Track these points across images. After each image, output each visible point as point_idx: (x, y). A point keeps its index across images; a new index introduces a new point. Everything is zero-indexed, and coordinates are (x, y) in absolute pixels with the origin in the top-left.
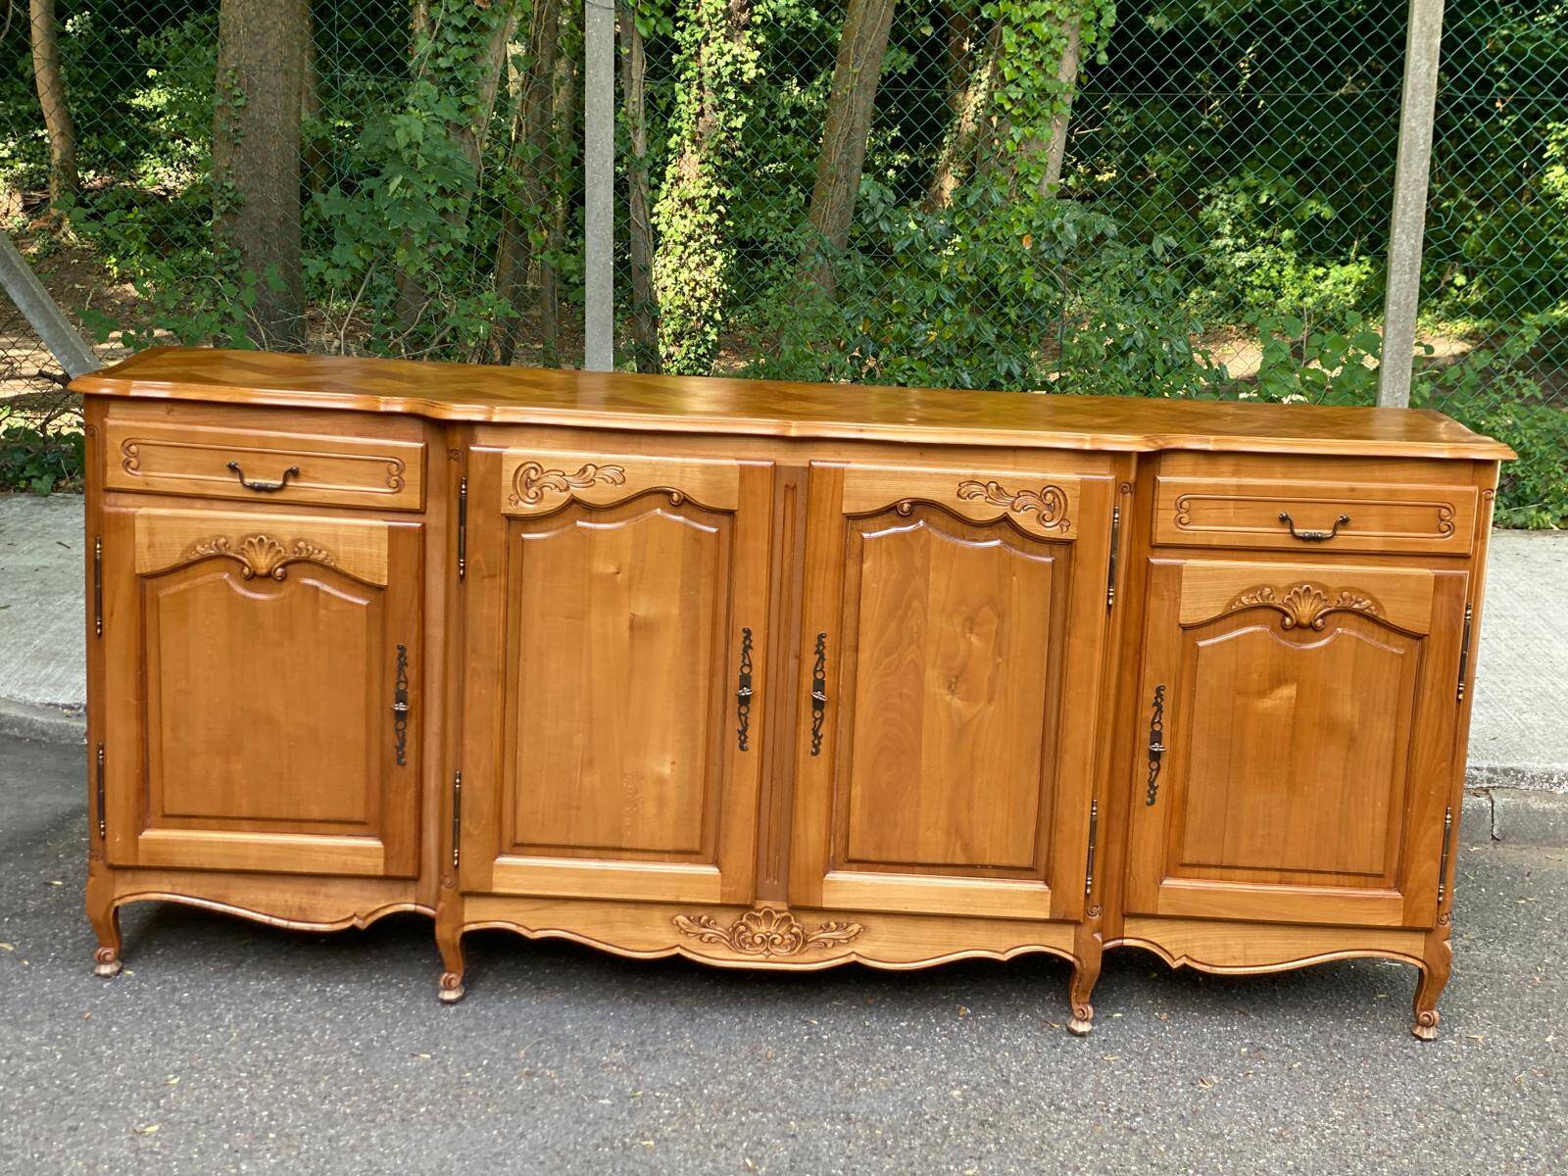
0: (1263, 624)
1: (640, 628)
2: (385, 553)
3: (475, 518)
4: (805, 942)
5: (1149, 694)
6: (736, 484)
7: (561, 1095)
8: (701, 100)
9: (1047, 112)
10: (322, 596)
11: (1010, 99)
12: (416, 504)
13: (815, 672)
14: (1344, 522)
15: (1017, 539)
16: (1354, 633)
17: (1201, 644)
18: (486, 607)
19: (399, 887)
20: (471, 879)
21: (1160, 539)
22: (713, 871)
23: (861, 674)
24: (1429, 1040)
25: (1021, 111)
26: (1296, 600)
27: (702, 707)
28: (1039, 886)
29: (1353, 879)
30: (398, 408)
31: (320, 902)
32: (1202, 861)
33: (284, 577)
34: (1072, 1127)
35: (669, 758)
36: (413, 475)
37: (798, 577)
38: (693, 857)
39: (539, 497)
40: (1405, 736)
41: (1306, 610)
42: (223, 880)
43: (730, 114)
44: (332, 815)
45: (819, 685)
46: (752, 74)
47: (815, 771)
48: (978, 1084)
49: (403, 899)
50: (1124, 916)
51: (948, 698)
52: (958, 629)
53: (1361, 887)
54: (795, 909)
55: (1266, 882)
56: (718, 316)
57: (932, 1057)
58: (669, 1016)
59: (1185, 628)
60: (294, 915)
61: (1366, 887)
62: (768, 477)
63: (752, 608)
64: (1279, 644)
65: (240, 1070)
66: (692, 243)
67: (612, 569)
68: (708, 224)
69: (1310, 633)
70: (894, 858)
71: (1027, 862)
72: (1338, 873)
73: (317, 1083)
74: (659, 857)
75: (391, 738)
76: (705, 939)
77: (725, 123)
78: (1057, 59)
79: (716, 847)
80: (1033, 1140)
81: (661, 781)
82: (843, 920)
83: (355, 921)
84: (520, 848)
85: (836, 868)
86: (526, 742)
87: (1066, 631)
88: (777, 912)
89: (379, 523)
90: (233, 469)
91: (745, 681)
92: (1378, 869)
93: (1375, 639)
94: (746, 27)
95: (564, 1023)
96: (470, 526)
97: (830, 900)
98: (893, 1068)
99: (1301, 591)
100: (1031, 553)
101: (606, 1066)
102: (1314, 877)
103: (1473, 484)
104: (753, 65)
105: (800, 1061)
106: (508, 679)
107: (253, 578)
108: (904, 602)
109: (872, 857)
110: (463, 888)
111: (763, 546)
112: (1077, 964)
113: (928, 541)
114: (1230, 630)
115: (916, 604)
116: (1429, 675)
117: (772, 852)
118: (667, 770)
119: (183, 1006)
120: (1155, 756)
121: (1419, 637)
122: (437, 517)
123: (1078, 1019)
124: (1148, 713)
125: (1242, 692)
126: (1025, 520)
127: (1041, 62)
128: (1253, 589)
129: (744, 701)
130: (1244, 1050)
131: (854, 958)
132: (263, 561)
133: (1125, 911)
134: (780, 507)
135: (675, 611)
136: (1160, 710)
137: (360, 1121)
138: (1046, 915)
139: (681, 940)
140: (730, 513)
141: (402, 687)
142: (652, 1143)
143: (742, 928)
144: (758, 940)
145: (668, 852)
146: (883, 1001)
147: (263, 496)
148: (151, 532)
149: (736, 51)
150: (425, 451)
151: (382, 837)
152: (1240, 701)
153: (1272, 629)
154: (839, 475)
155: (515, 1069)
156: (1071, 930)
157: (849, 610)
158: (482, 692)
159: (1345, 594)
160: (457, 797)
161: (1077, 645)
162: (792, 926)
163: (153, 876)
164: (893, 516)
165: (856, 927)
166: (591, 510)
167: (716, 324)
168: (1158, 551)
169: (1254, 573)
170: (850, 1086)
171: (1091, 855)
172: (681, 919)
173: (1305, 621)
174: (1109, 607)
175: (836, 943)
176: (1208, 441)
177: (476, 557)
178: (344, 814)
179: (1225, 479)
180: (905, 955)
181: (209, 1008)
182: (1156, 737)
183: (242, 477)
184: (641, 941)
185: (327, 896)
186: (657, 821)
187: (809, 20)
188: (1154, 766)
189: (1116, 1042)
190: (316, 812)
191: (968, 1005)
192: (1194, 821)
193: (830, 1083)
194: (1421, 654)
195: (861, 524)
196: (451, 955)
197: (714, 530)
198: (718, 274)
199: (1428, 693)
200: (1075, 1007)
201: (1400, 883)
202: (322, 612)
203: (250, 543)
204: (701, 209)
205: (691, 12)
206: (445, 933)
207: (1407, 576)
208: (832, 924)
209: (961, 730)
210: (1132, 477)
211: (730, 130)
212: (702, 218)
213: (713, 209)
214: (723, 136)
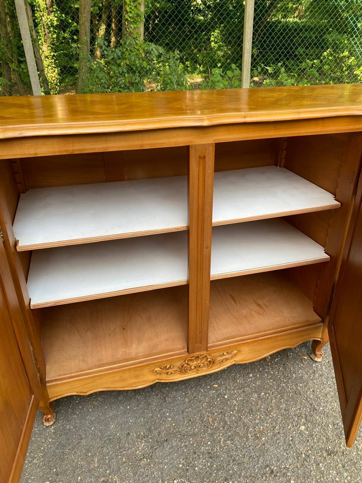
4: (214, 363)
8: (45, 31)
9: (139, 20)
11: (129, 17)
25: (133, 20)
43: (52, 34)
46: (56, 24)
54: (210, 352)
56: (58, 84)
66: (49, 67)
68: (52, 62)
76: (169, 374)
77: (52, 36)
78: (140, 5)
82: (230, 351)
88: (201, 355)
94: (52, 12)
104: (56, 21)
112: (322, 340)
117: (198, 333)
123: (319, 357)
131: (234, 363)
139: (158, 376)
144: (193, 367)
149: (51, 18)
156: (321, 329)
162: (208, 358)
167: (58, 86)
172: (157, 369)
175: (227, 359)
184: (139, 382)
187: (63, 17)
198: (57, 74)
200: (317, 354)
204: (50, 58)
205: (38, 8)
208: (225, 353)
211: (53, 38)
212: (50, 61)
213: (52, 58)
214: (52, 40)
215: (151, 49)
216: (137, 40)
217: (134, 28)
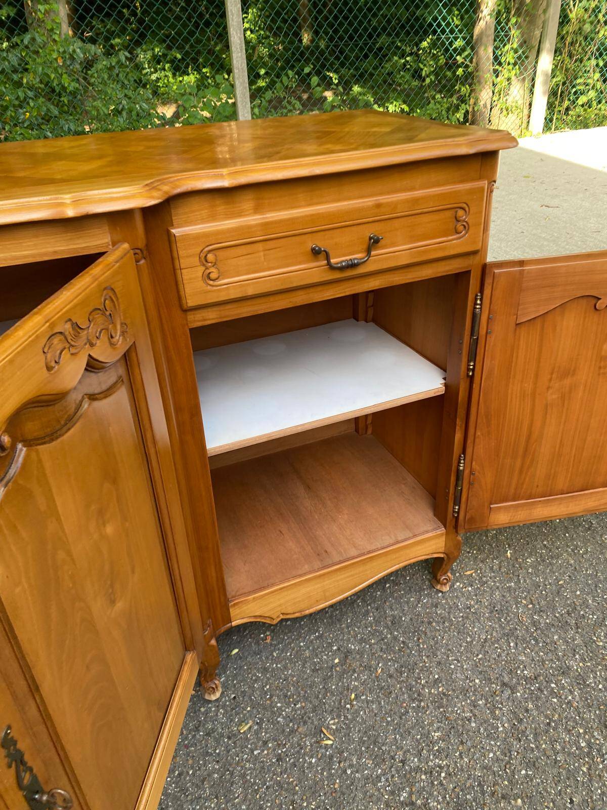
14: (376, 242)
168: (191, 315)
179: (247, 218)
215: (71, 51)
216: (55, 33)
217: (46, 11)
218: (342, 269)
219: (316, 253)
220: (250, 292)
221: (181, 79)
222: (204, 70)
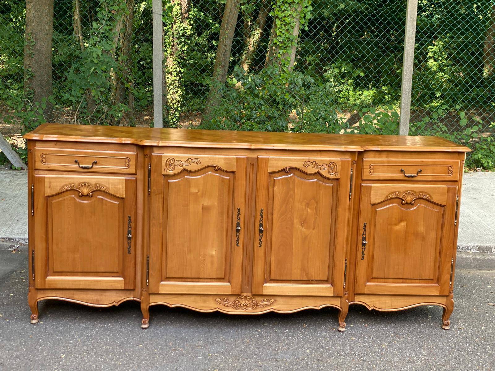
0: (396, 203)
1: (205, 209)
2: (124, 187)
3: (153, 176)
4: (257, 305)
5: (362, 225)
6: (235, 164)
7: (186, 356)
9: (290, 45)
10: (104, 201)
11: (279, 41)
12: (134, 172)
13: (260, 221)
14: (420, 171)
15: (321, 179)
16: (423, 205)
17: (377, 210)
18: (157, 203)
19: (129, 292)
20: (152, 289)
21: (364, 178)
22: (228, 284)
23: (274, 222)
24: (447, 330)
25: (282, 45)
26: (406, 195)
27: (225, 233)
28: (330, 286)
29: (424, 281)
30: (129, 142)
31: (103, 298)
32: (378, 277)
33: (92, 196)
34: (346, 360)
35: (214, 249)
36: (133, 163)
37: (254, 192)
38: (222, 280)
39: (174, 169)
40: (439, 236)
41: (409, 198)
42: (72, 292)
43: (182, 46)
44: (108, 270)
45: (261, 225)
46: (189, 33)
47: (260, 252)
48: (314, 348)
49: (130, 296)
50: (354, 294)
51: (301, 228)
52: (304, 207)
53: (426, 283)
54: (254, 295)
55: (398, 283)
56: (179, 109)
57: (298, 340)
58: (214, 330)
59: (372, 205)
60: (95, 302)
61: (428, 283)
62: (245, 161)
63: (240, 202)
64: (401, 209)
65: (83, 352)
66: (171, 86)
67: (197, 191)
68: (176, 80)
69: (410, 205)
70: (285, 278)
71: (326, 279)
72: (420, 279)
73: (108, 355)
74: (211, 280)
75: (126, 246)
76: (226, 306)
77: (181, 48)
78: (293, 29)
79: (229, 277)
80: (335, 365)
81: (212, 256)
82: (269, 298)
83: (114, 304)
84: (168, 279)
85: (266, 282)
86: (170, 245)
87: (337, 207)
88: (248, 296)
89: (122, 178)
90: (76, 162)
91: (238, 225)
92: (431, 278)
93: (430, 207)
94: (187, 19)
95: (182, 334)
96: (152, 178)
97: (265, 292)
98: (287, 344)
99: (407, 193)
100: (326, 183)
101: (198, 346)
102: (412, 281)
103: (458, 159)
104: (190, 30)
105: (258, 343)
106: (164, 226)
107: (83, 196)
108: (287, 199)
109: (278, 279)
110: (150, 292)
111: (244, 182)
112: (341, 309)
113: (294, 179)
114: (386, 205)
115: (291, 199)
116: (446, 217)
117: (246, 278)
118: (214, 253)
119: (61, 333)
120: (364, 245)
121: (443, 206)
122: (140, 176)
123: (341, 327)
124: (362, 231)
125: (390, 224)
126: (324, 173)
127: (288, 29)
128: (393, 193)
129: (238, 231)
130: (392, 335)
131: (272, 310)
132: (85, 191)
133: (355, 293)
134: (248, 170)
135: (216, 204)
136: (365, 230)
137: (124, 366)
138: (332, 295)
139: (218, 306)
140: (233, 172)
141: (130, 229)
142: (217, 370)
143: (237, 302)
144: (242, 305)
145: (214, 279)
146: (279, 323)
147: (86, 170)
148: (50, 183)
149: (184, 26)
150: (137, 155)
151: (123, 276)
152: (389, 227)
153: (399, 205)
154: (267, 160)
155: (170, 348)
156: (339, 299)
157: (270, 202)
158: (156, 230)
159: (421, 193)
160: (148, 263)
161: (340, 211)
162: (253, 301)
163: (49, 292)
164: (283, 172)
165: (273, 300)
166: (190, 172)
167: (179, 111)
168: (363, 182)
169: (394, 188)
170: (275, 350)
171: (345, 275)
172: (218, 299)
173: (409, 202)
174: (350, 199)
175: (267, 305)
176: (379, 148)
177: (154, 188)
178: (111, 270)
179: (384, 159)
180: (288, 309)
181: (69, 333)
182: (364, 239)
183: (79, 165)
184: (205, 307)
185: (105, 296)
186: (210, 270)
187: (201, 16)
188: (364, 247)
189: (353, 334)
190: (102, 269)
191: (306, 324)
192: (376, 264)
193: (269, 349)
194: (444, 211)
195: (274, 175)
196: (146, 313)
197: (228, 178)
198: (179, 96)
199: (446, 223)
200: (340, 323)
201: (438, 282)
202: (104, 206)
203: (82, 185)
204: (173, 75)
206: (144, 307)
207: (439, 188)
208: (265, 300)
209: (305, 239)
210: (356, 159)
211: (183, 51)
212: (174, 78)
213: (177, 75)
214: (180, 52)
215: (295, 80)
216: (285, 67)
217: (283, 53)
218: (408, 177)
219: (402, 171)
220: (381, 178)
221: (360, 93)
222: (383, 88)
